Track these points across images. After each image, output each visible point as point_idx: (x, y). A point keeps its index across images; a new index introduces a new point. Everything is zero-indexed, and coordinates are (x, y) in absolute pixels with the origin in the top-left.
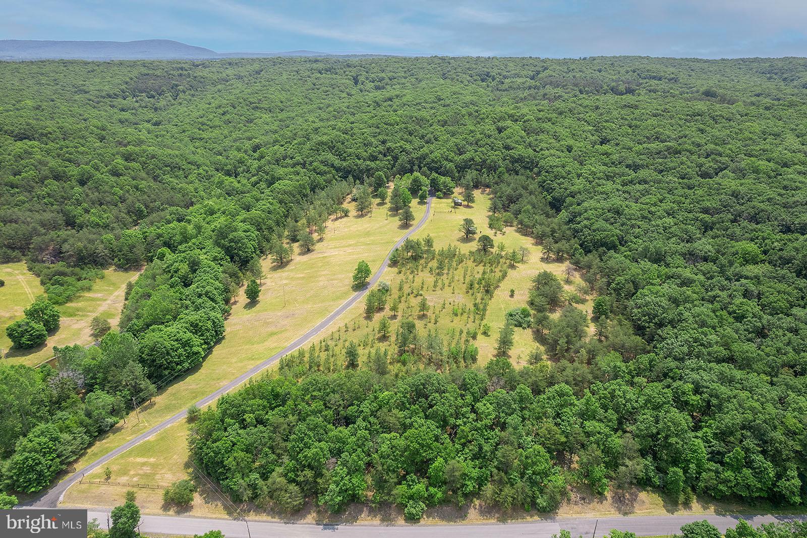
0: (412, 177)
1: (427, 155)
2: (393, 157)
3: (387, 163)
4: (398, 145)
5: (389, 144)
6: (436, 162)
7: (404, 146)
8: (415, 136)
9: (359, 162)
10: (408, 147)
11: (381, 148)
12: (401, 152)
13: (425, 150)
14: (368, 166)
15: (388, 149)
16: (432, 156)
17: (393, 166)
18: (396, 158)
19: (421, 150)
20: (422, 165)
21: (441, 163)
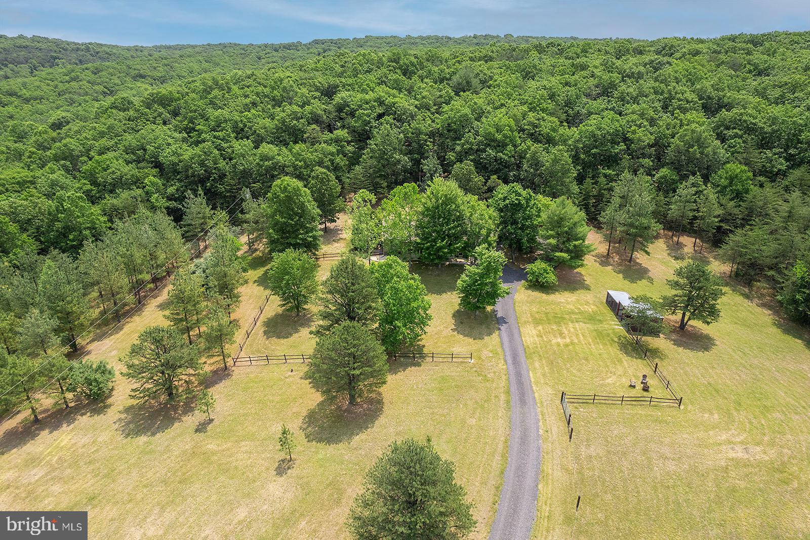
0: (423, 197)
1: (464, 122)
2: (353, 131)
3: (332, 149)
4: (370, 96)
5: (341, 96)
6: (500, 146)
7: (390, 100)
8: (422, 79)
9: (239, 146)
10: (403, 102)
11: (318, 107)
12: (380, 116)
13: (459, 107)
14: (265, 158)
15: (340, 109)
16: (485, 126)
17: (354, 160)
18: (362, 137)
19: (446, 108)
20: (451, 156)
21: (515, 146)
